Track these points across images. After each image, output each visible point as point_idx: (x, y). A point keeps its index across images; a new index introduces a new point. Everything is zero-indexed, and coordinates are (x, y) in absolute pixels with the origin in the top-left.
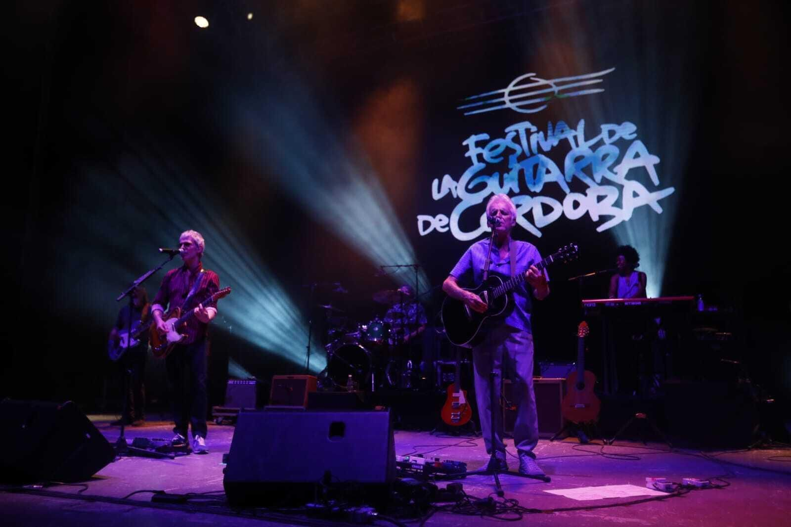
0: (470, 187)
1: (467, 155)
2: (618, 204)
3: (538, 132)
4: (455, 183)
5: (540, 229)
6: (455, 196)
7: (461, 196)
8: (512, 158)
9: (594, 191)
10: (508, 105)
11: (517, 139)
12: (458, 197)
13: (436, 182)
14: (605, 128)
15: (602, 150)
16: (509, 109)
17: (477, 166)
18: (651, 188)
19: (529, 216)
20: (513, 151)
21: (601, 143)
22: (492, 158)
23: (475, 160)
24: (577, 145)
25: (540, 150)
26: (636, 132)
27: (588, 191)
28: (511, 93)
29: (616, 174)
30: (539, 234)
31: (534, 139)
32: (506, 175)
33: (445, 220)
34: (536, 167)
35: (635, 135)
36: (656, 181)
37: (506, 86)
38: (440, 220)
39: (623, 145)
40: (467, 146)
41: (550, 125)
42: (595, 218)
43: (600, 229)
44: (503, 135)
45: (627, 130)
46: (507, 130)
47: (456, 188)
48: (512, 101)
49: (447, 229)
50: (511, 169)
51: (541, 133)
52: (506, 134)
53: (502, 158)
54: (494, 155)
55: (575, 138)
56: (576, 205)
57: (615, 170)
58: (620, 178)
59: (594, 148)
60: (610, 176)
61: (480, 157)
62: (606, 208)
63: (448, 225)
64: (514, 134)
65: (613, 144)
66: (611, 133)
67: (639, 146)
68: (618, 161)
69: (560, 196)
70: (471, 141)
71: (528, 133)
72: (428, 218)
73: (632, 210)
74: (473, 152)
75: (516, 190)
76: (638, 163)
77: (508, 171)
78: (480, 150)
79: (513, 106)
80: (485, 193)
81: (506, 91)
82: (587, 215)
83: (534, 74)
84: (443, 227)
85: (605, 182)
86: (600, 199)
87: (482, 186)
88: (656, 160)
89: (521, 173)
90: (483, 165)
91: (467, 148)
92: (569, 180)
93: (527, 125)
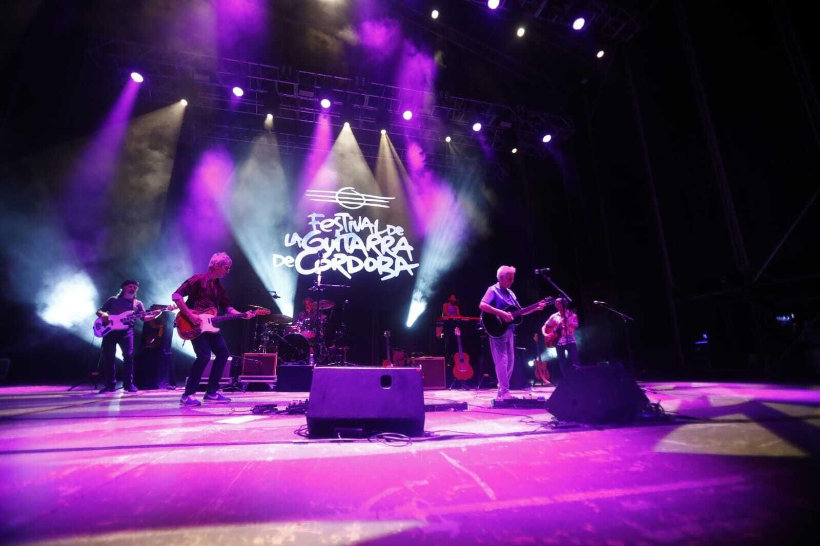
0: (310, 243)
1: (310, 223)
2: (393, 267)
3: (353, 220)
4: (300, 239)
5: (351, 275)
6: (300, 247)
7: (304, 247)
8: (338, 232)
9: (381, 258)
10: (337, 201)
11: (341, 221)
12: (302, 248)
13: (287, 236)
14: (389, 227)
15: (386, 238)
16: (338, 204)
17: (316, 232)
18: (409, 262)
19: (345, 266)
20: (338, 228)
21: (386, 234)
22: (325, 228)
23: (314, 227)
24: (374, 233)
25: (354, 231)
26: (403, 232)
27: (378, 258)
28: (340, 195)
29: (392, 251)
30: (350, 277)
31: (351, 223)
32: (332, 240)
33: (292, 260)
34: (350, 239)
35: (403, 234)
36: (411, 260)
37: (337, 191)
38: (289, 260)
39: (397, 237)
40: (311, 218)
41: (360, 217)
42: (381, 273)
43: (383, 279)
44: (333, 218)
45: (399, 230)
46: (335, 215)
47: (301, 242)
48: (340, 200)
49: (293, 265)
50: (336, 238)
51: (355, 222)
52: (335, 217)
53: (331, 230)
54: (327, 227)
55: (373, 228)
56: (371, 264)
57: (392, 249)
58: (394, 254)
59: (382, 236)
60: (389, 252)
61: (318, 227)
62: (386, 268)
63: (294, 263)
64: (340, 218)
65: (393, 236)
66: (392, 230)
67: (404, 240)
68: (394, 245)
69: (363, 258)
70: (313, 216)
71: (348, 219)
72: (281, 257)
73: (399, 272)
74: (313, 223)
75: (339, 250)
76: (403, 248)
77: (335, 238)
78: (318, 223)
79: (341, 203)
80: (319, 248)
81: (338, 193)
82: (376, 271)
83: (353, 188)
84: (291, 264)
85: (387, 255)
86: (384, 263)
87: (318, 244)
88: (412, 249)
89: (342, 241)
90: (319, 232)
91: (310, 220)
92: (369, 250)
93: (347, 215)
